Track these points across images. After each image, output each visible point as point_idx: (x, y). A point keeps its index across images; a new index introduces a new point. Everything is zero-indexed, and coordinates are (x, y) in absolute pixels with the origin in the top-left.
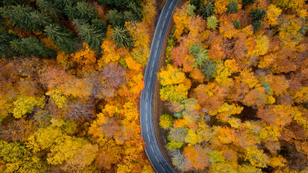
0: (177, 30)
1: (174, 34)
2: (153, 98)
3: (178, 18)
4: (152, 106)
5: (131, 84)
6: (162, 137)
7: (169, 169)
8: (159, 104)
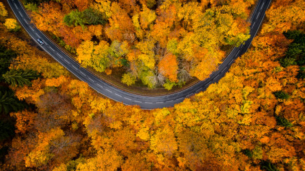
0: (54, 33)
1: (57, 36)
2: (104, 82)
3: (40, 25)
4: (111, 85)
5: (74, 92)
6: (143, 90)
7: (174, 96)
8: (113, 79)
